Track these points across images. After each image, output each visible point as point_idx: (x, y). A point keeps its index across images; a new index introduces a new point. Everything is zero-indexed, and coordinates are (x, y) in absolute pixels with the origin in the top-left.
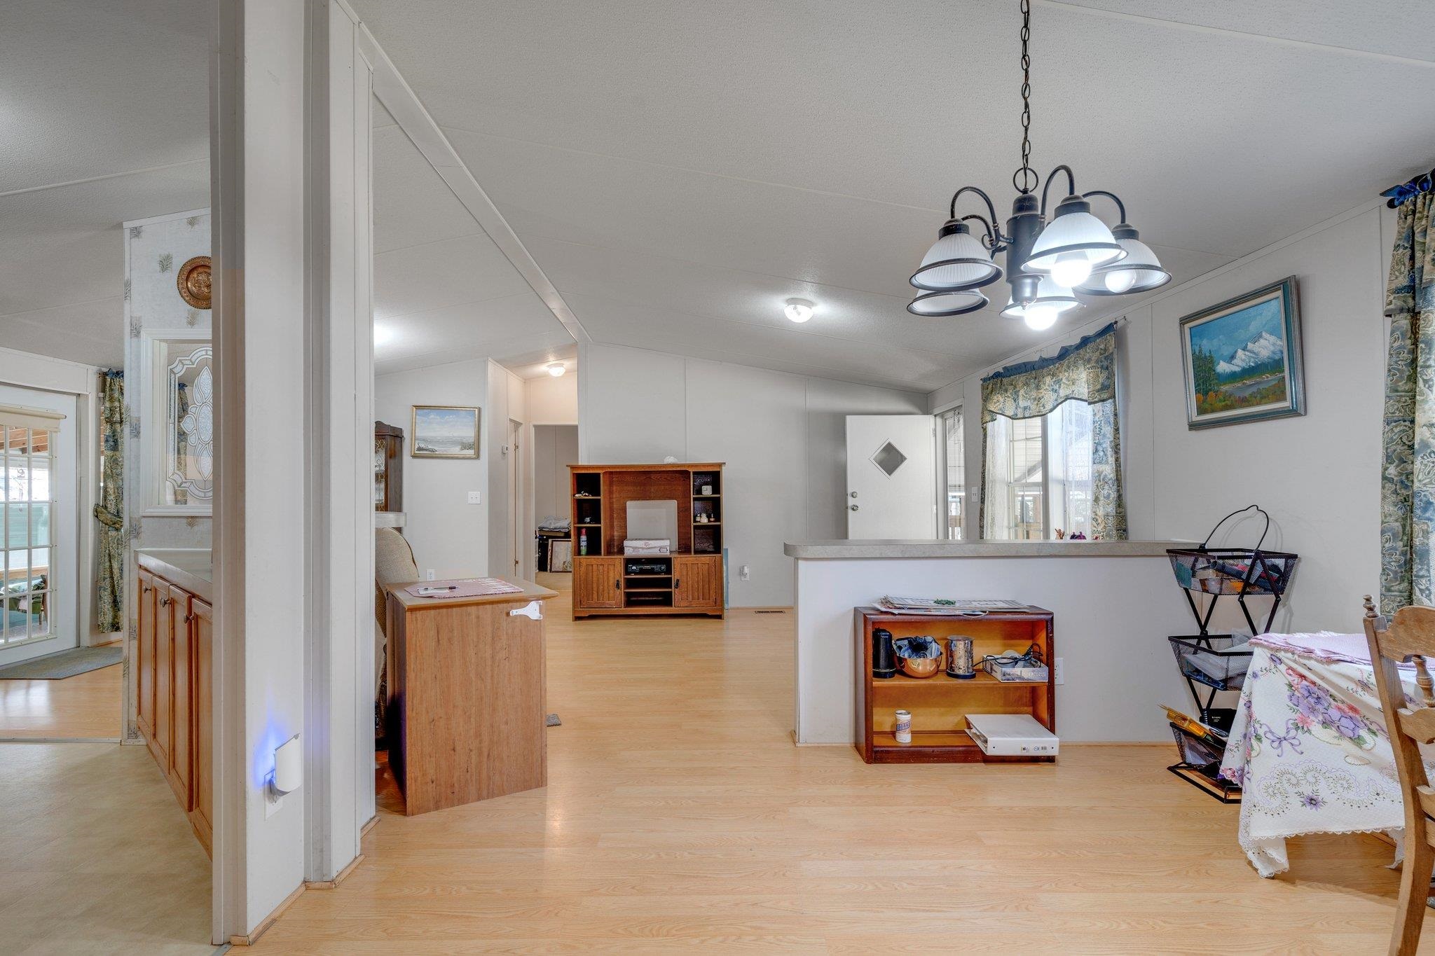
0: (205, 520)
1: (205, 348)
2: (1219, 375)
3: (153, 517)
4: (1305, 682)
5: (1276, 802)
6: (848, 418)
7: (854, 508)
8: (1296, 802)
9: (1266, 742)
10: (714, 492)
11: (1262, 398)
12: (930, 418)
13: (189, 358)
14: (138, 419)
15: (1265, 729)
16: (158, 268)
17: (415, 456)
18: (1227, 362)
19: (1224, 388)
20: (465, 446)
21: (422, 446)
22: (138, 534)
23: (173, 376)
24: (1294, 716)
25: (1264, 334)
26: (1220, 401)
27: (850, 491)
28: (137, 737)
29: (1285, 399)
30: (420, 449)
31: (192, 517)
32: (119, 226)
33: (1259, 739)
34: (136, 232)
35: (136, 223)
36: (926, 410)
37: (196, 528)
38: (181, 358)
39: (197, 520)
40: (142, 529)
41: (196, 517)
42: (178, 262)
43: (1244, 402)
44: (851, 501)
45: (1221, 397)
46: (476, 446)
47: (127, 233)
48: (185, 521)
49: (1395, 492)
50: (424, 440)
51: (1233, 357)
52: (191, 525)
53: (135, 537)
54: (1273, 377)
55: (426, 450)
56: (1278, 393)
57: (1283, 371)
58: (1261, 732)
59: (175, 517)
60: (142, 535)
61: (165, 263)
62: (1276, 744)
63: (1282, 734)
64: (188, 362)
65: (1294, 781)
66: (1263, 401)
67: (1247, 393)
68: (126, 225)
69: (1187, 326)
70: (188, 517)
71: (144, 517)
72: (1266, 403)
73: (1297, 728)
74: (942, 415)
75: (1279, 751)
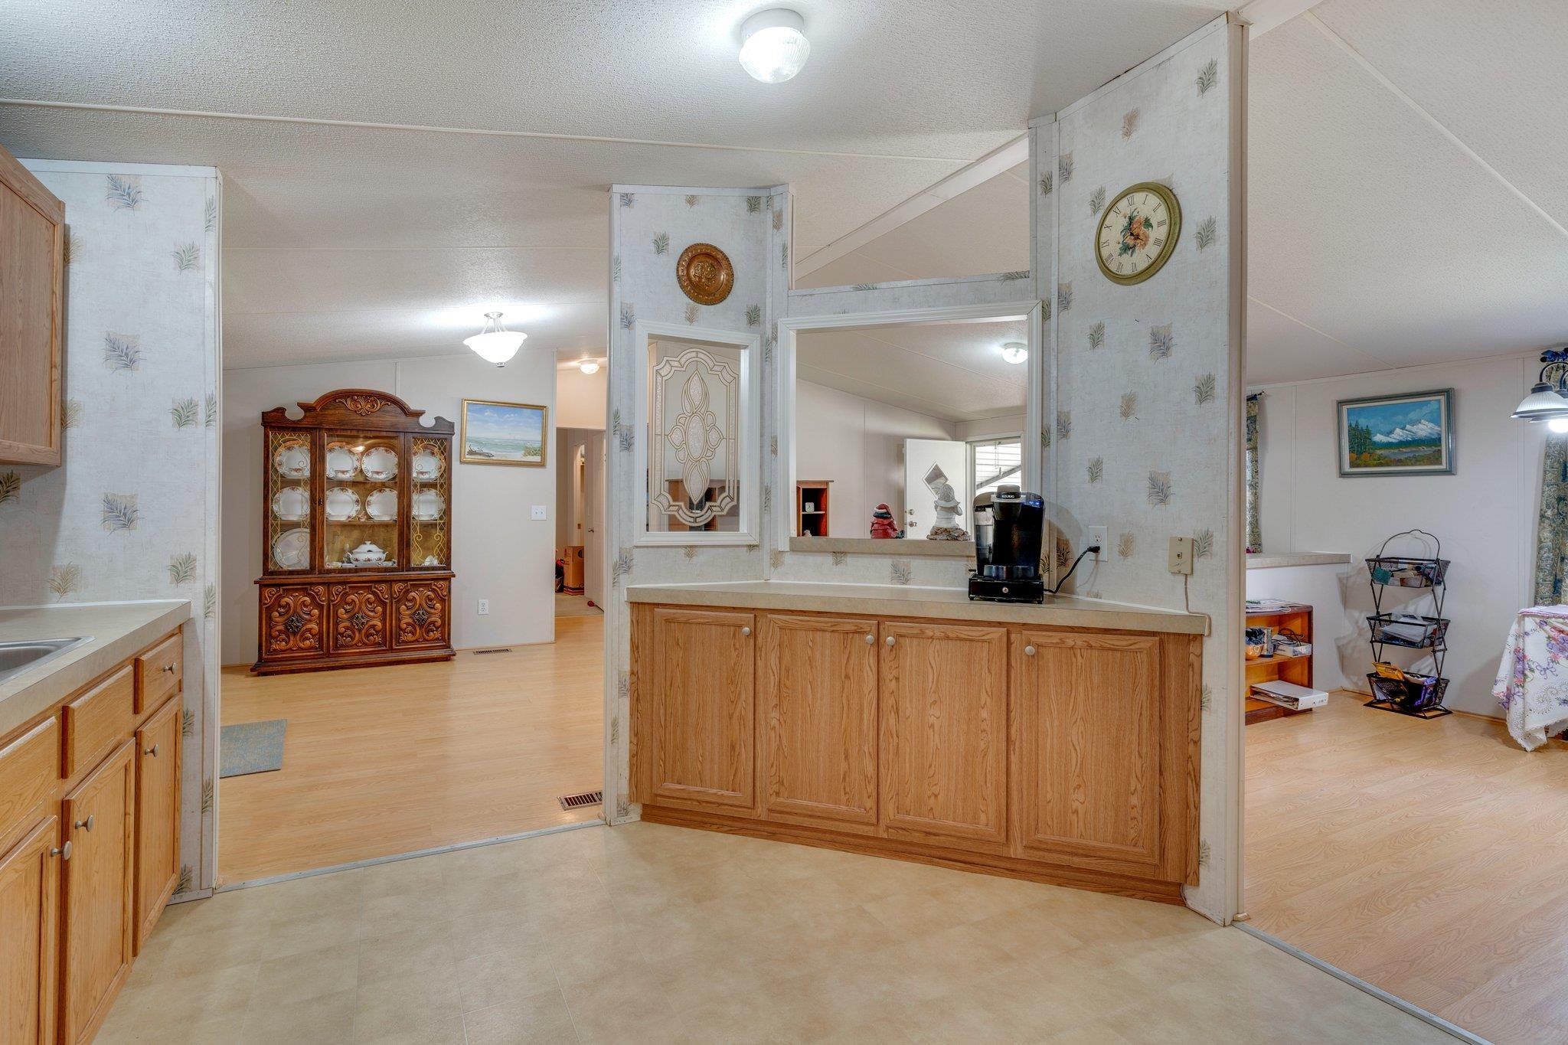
0: (705, 549)
1: (697, 350)
2: (1375, 443)
3: (647, 547)
4: (1562, 635)
5: (1545, 706)
6: (908, 441)
7: (911, 525)
8: (1556, 703)
9: (1537, 673)
10: (817, 508)
11: (1417, 461)
12: (962, 444)
13: (677, 359)
14: (631, 429)
15: (1536, 664)
16: (653, 248)
17: (462, 462)
18: (1385, 435)
19: (1379, 452)
20: (529, 452)
21: (475, 449)
22: (629, 568)
23: (659, 378)
24: (1550, 655)
25: (1422, 421)
26: (1375, 460)
27: (908, 507)
28: (627, 814)
29: (1441, 464)
30: (471, 453)
31: (691, 547)
32: (608, 189)
33: (1532, 670)
34: (627, 200)
35: (628, 189)
36: (955, 437)
37: (694, 558)
38: (668, 358)
39: (697, 549)
40: (634, 562)
41: (696, 546)
42: (678, 245)
43: (1399, 462)
44: (909, 518)
45: (1376, 458)
46: (542, 451)
47: (616, 200)
48: (683, 551)
49: (1550, 525)
50: (476, 442)
51: (1391, 432)
52: (689, 555)
53: (625, 571)
54: (1430, 449)
55: (480, 454)
56: (1436, 458)
57: (1440, 446)
58: (1533, 666)
59: (671, 547)
60: (634, 569)
61: (661, 244)
62: (1543, 672)
63: (1545, 666)
64: (676, 364)
65: (1555, 692)
66: (1418, 463)
67: (1403, 457)
68: (616, 188)
69: (1345, 408)
70: (686, 547)
71: (637, 547)
72: (1420, 465)
73: (1553, 662)
74: (970, 443)
75: (1545, 676)
